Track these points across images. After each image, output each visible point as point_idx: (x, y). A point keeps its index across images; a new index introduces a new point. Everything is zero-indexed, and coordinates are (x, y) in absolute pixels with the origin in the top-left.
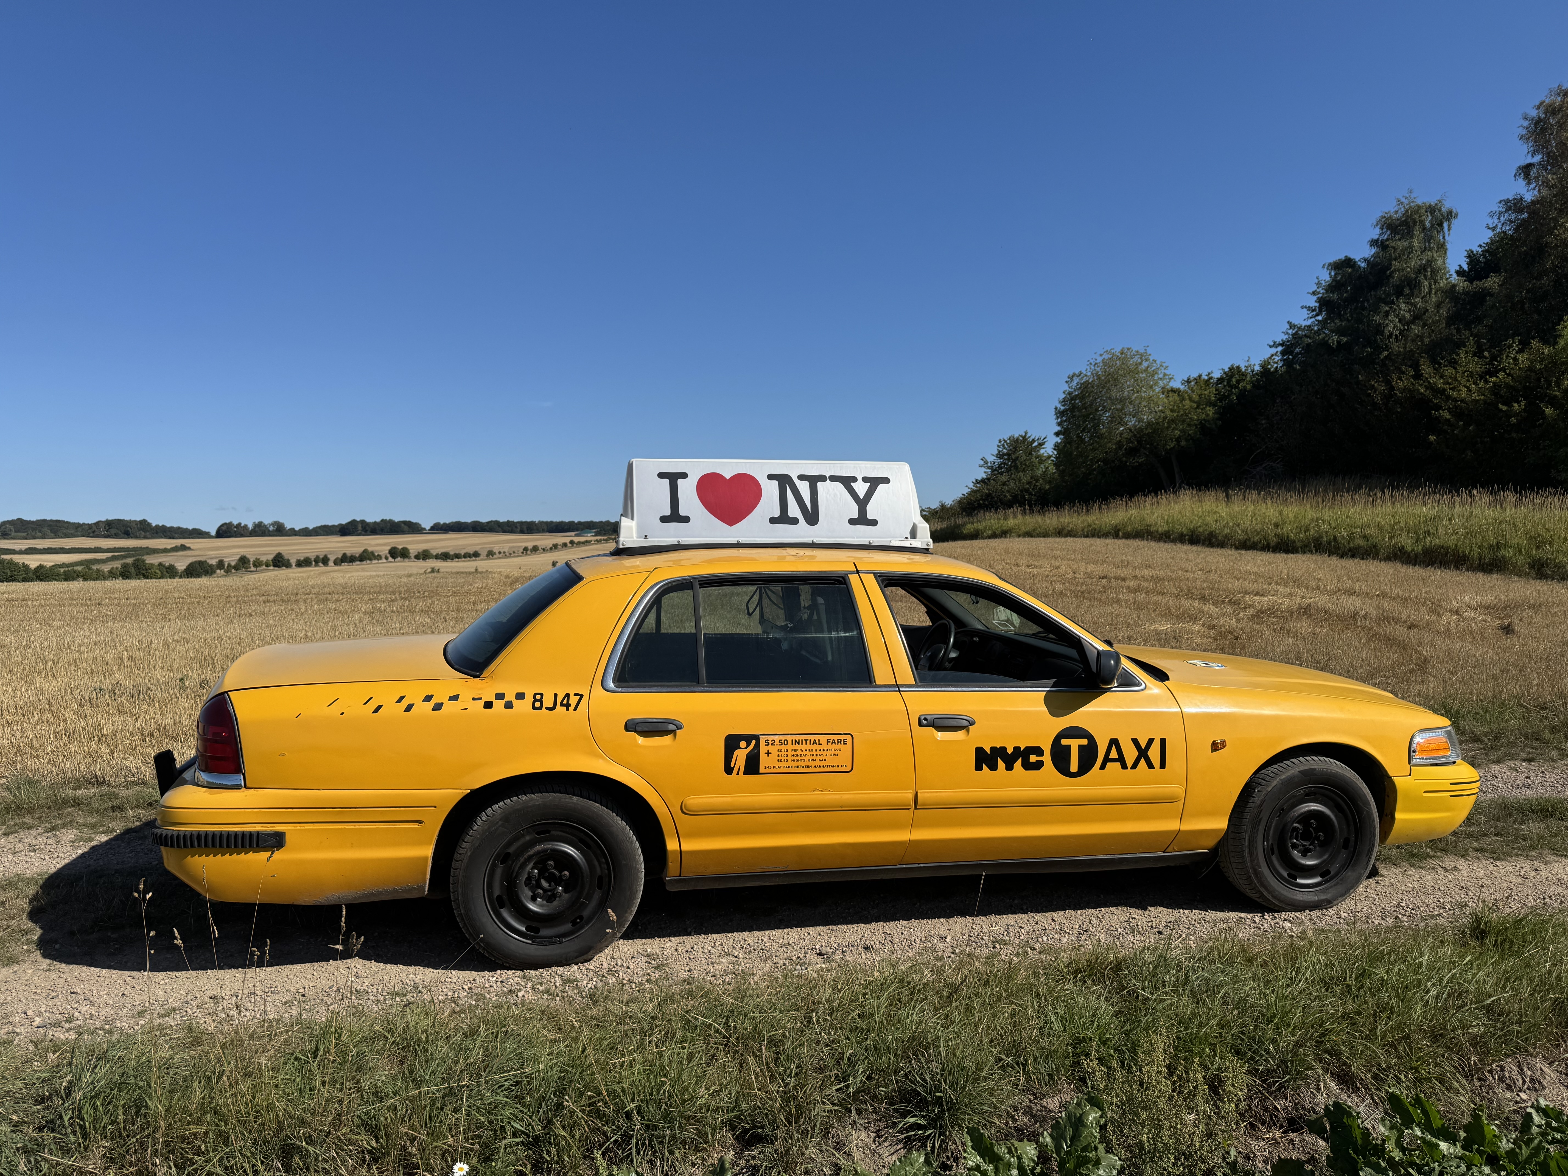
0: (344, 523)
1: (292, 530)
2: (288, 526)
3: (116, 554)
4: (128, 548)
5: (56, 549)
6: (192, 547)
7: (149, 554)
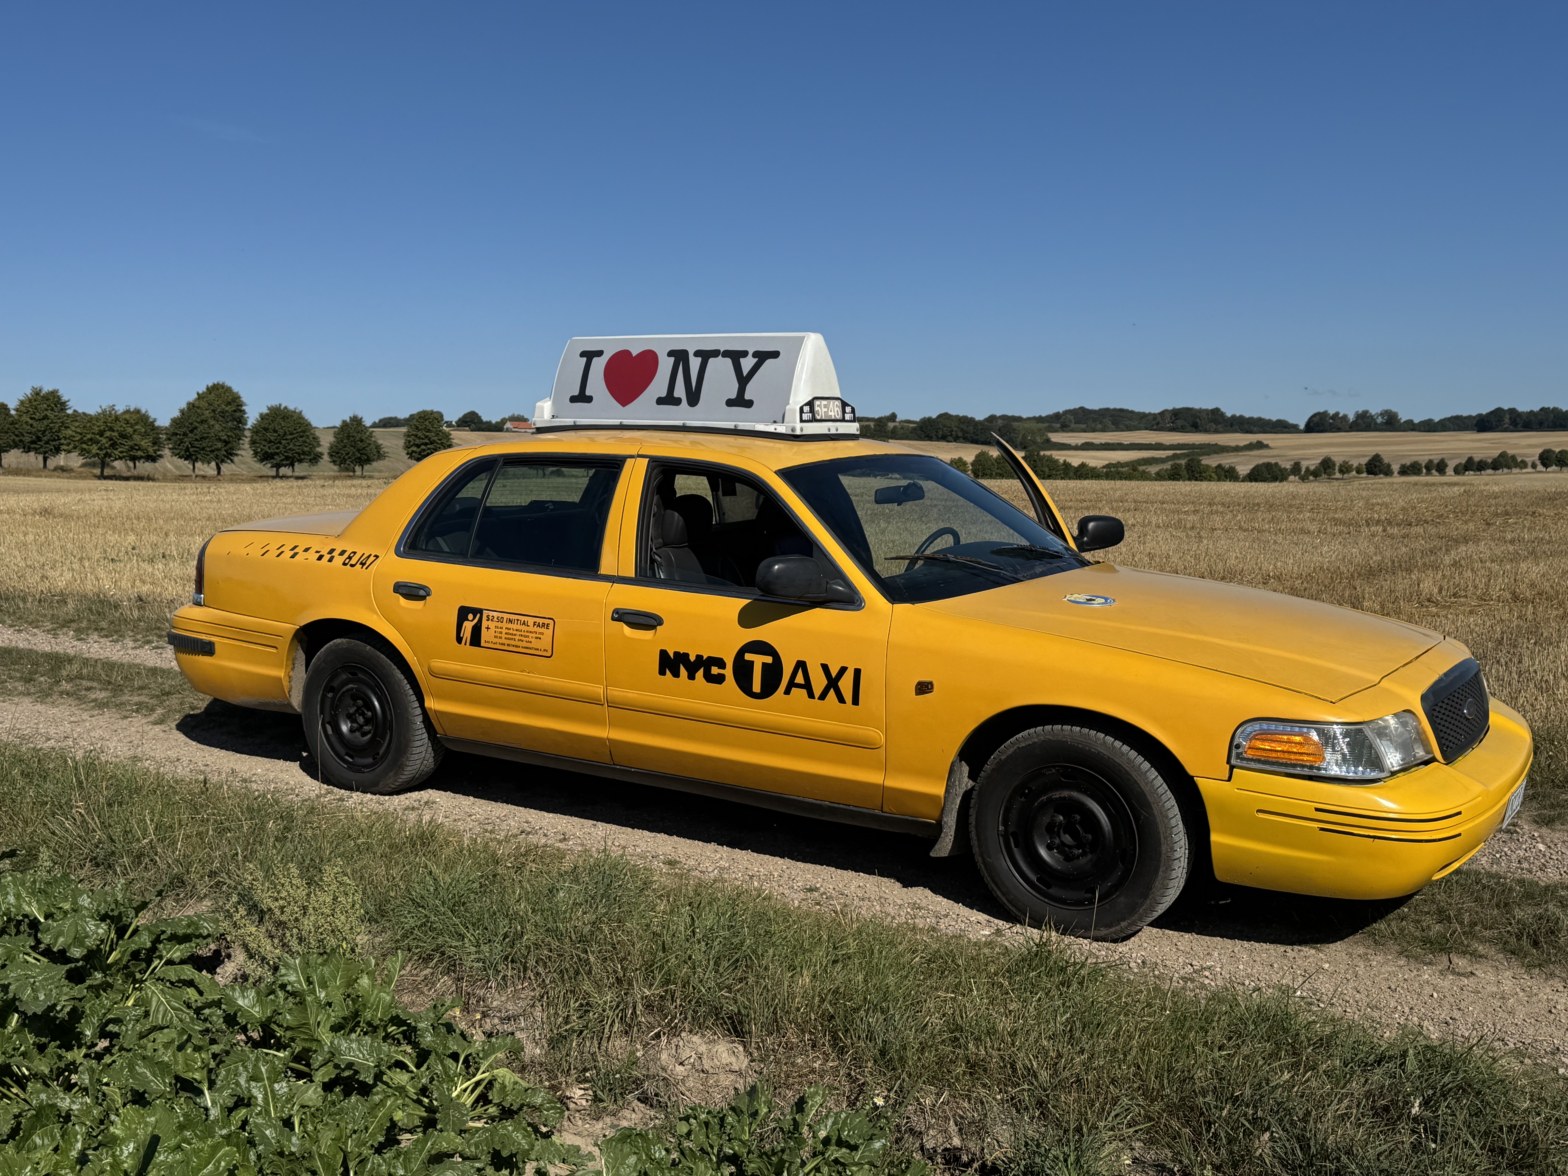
0: (1484, 412)
1: (1410, 422)
2: (1403, 417)
3: (1178, 452)
4: (1193, 444)
5: (1113, 444)
6: (1271, 445)
7: (1216, 453)
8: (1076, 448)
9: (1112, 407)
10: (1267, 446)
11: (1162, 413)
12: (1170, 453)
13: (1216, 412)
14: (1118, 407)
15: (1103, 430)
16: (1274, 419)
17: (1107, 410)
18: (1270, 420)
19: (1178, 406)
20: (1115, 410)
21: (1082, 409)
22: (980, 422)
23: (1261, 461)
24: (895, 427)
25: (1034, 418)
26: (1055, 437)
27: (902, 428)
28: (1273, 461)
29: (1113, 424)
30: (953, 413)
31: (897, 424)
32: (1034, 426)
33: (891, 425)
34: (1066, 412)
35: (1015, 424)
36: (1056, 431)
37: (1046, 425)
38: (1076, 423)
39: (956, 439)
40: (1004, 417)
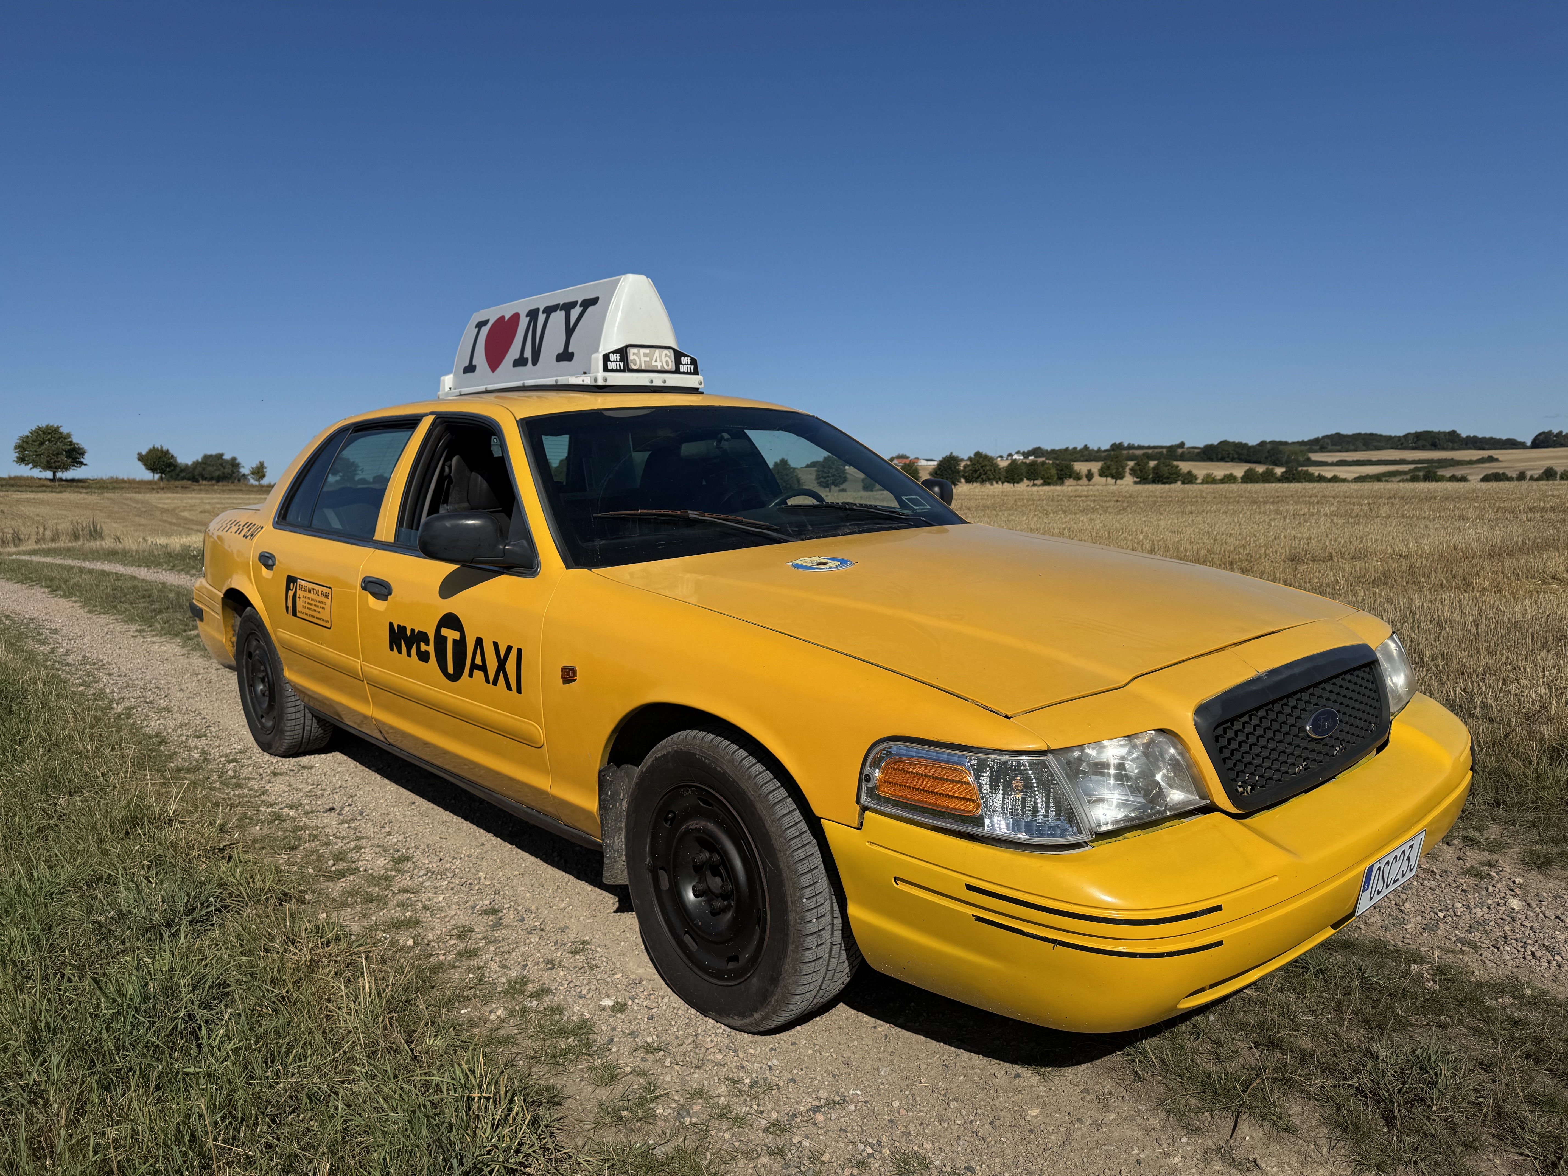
3: (1419, 466)
4: (1432, 460)
5: (1363, 461)
6: (1500, 459)
7: (1451, 466)
8: (1332, 464)
9: (1363, 432)
10: (1497, 460)
11: (1406, 436)
12: (1412, 466)
13: (1453, 433)
14: (1369, 432)
15: (1356, 450)
16: (1504, 438)
17: (1359, 434)
18: (1500, 439)
19: (1420, 429)
20: (1366, 434)
21: (1338, 434)
22: (1253, 447)
23: (1490, 472)
24: (1183, 453)
25: (1298, 442)
26: (1315, 457)
27: (1189, 453)
28: (1501, 471)
29: (1364, 445)
30: (1231, 440)
31: (1184, 450)
32: (1297, 448)
33: (1180, 451)
34: (1324, 437)
35: (1281, 448)
36: (1316, 452)
37: (1308, 447)
38: (1333, 445)
39: (1233, 460)
40: (1272, 442)
